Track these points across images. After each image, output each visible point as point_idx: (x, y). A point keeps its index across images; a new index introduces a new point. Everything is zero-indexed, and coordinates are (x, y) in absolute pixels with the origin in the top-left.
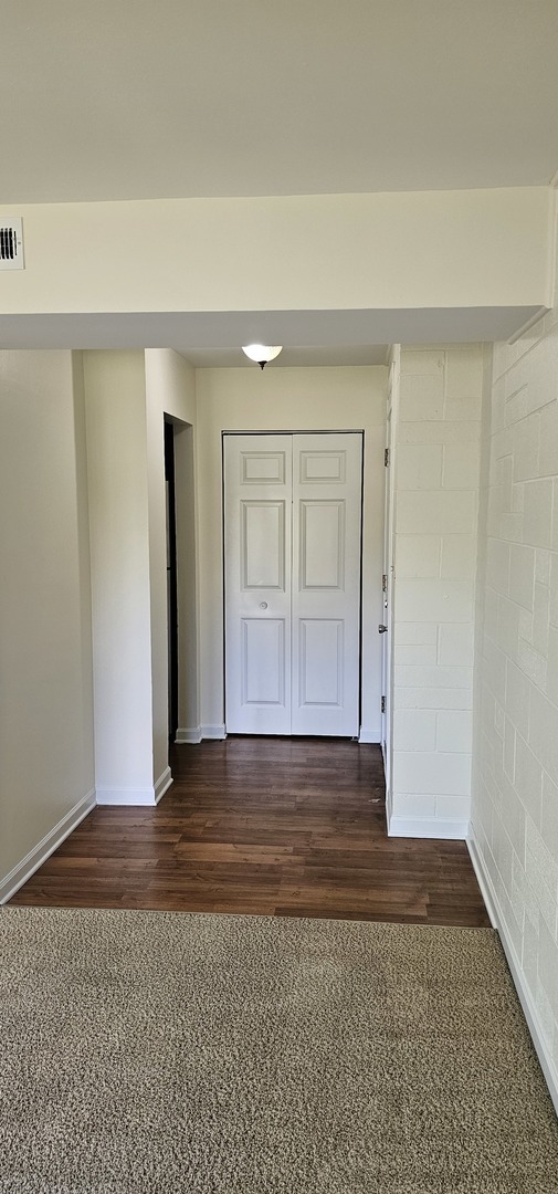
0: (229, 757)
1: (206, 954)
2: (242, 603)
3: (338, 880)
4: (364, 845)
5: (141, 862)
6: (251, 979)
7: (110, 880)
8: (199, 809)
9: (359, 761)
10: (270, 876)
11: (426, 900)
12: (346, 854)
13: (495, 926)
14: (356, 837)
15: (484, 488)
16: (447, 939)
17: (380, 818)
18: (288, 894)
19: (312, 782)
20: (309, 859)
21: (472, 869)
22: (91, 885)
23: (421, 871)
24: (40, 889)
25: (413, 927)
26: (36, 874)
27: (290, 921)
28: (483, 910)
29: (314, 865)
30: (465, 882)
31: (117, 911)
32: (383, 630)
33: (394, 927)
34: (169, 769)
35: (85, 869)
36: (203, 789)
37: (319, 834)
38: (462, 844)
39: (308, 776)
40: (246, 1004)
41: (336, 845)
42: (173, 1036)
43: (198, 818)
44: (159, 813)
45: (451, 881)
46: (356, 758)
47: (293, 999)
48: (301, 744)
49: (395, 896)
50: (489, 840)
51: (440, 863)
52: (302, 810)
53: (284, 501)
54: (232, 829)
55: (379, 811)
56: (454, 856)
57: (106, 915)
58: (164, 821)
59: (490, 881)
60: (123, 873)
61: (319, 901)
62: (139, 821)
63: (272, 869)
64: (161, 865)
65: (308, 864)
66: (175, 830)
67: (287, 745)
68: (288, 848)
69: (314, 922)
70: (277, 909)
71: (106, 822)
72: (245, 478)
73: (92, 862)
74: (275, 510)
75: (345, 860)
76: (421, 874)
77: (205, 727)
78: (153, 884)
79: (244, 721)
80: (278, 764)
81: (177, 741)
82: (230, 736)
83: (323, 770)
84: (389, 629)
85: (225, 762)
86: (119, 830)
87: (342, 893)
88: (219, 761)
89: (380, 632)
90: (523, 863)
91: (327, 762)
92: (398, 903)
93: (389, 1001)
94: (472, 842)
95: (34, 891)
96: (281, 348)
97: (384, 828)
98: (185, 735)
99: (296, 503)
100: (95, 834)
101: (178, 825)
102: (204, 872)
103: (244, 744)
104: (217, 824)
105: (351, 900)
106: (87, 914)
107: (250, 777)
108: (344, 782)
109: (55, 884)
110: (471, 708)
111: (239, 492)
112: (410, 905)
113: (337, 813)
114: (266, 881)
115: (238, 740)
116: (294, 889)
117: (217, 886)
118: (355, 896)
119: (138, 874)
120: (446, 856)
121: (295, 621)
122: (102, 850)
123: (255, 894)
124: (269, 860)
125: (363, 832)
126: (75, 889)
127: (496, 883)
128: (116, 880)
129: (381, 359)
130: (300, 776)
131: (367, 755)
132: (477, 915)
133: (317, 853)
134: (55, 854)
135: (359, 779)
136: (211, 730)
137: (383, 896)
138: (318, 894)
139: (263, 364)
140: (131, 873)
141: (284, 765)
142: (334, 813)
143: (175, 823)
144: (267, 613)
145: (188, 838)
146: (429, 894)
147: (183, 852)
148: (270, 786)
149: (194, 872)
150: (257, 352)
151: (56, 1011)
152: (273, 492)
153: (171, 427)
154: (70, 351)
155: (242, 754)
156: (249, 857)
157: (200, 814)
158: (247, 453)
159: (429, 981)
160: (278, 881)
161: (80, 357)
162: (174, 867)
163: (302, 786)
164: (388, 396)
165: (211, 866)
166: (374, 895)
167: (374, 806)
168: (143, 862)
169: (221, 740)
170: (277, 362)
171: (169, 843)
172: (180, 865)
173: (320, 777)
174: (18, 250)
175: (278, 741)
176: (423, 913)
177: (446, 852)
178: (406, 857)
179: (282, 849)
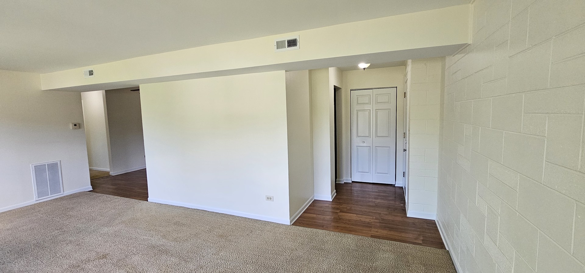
0: (353, 188)
1: (350, 246)
2: (356, 141)
3: (391, 229)
4: (399, 219)
5: (328, 217)
6: (364, 255)
7: (320, 221)
8: (345, 203)
9: (395, 192)
10: (368, 225)
11: (422, 238)
12: (393, 221)
13: (447, 249)
14: (396, 216)
15: (442, 104)
16: (430, 251)
17: (404, 211)
18: (374, 231)
19: (380, 197)
20: (381, 221)
21: (438, 230)
22: (315, 222)
23: (419, 229)
24: (301, 221)
25: (418, 246)
26: (299, 217)
27: (376, 240)
28: (443, 244)
29: (383, 223)
30: (435, 234)
31: (323, 230)
32: (405, 150)
33: (411, 246)
34: (335, 190)
35: (313, 217)
36: (345, 197)
37: (383, 214)
38: (434, 221)
39: (379, 196)
40: (363, 263)
41: (390, 218)
42: (342, 269)
43: (344, 206)
44: (333, 203)
45: (430, 233)
46: (394, 191)
47: (378, 263)
48: (375, 185)
49: (410, 236)
50: (445, 221)
51: (426, 227)
52: (377, 206)
53: (370, 110)
54: (355, 210)
55: (403, 208)
56: (431, 225)
57: (320, 231)
58: (334, 206)
59: (445, 235)
60: (324, 220)
61: (385, 235)
62: (327, 205)
63: (369, 223)
64: (334, 218)
65: (380, 223)
66: (338, 209)
67: (371, 186)
68: (374, 217)
69: (384, 241)
70: (371, 235)
71: (317, 205)
72: (358, 103)
73: (315, 216)
74: (367, 113)
75: (393, 223)
76: (419, 230)
77: (345, 179)
78: (333, 224)
79: (357, 178)
80: (368, 191)
81: (337, 182)
82: (353, 182)
83: (384, 194)
84: (407, 150)
85: (351, 190)
86: (321, 207)
87: (392, 233)
88: (350, 189)
89: (404, 151)
90: (459, 230)
91: (384, 192)
92: (411, 238)
93: (410, 269)
94: (438, 221)
95: (299, 222)
96: (370, 64)
97: (406, 214)
98: (339, 181)
99: (374, 111)
100: (314, 208)
101: (339, 207)
102: (347, 222)
103: (357, 184)
104: (351, 208)
105: (396, 236)
106: (315, 230)
107: (360, 195)
108: (391, 198)
109: (304, 221)
110: (437, 176)
111: (355, 107)
112: (416, 239)
113: (389, 208)
114: (367, 226)
115: (355, 183)
116: (377, 230)
117: (352, 227)
118: (397, 234)
119: (328, 221)
120: (428, 225)
121: (374, 148)
122: (317, 213)
123: (364, 230)
124: (368, 220)
125: (398, 214)
126: (310, 223)
127: (447, 235)
128: (321, 221)
129: (403, 64)
130: (377, 196)
131: (398, 191)
132: (441, 245)
133: (383, 220)
134: (304, 212)
135: (395, 198)
136: (347, 180)
137: (407, 235)
138: (384, 232)
139: (364, 69)
140: (326, 220)
141: (370, 192)
142: (388, 208)
143: (338, 207)
144: (365, 145)
145: (341, 212)
146: (423, 236)
147: (341, 216)
148: (367, 198)
149: (345, 222)
150: (362, 65)
151: (308, 257)
152: (367, 107)
153: (336, 89)
154: (308, 70)
155: (356, 188)
156: (361, 219)
157: (344, 205)
158: (358, 95)
159: (424, 264)
160: (371, 227)
161: (310, 71)
162: (337, 220)
163: (377, 199)
164: (406, 75)
165: (349, 220)
166: (403, 235)
167: (402, 206)
168: (329, 217)
169: (350, 183)
170: (369, 68)
171: (336, 212)
172: (340, 219)
173: (383, 196)
174: (298, 44)
175: (368, 184)
176: (421, 242)
177: (428, 223)
178: (414, 224)
179: (372, 217)
